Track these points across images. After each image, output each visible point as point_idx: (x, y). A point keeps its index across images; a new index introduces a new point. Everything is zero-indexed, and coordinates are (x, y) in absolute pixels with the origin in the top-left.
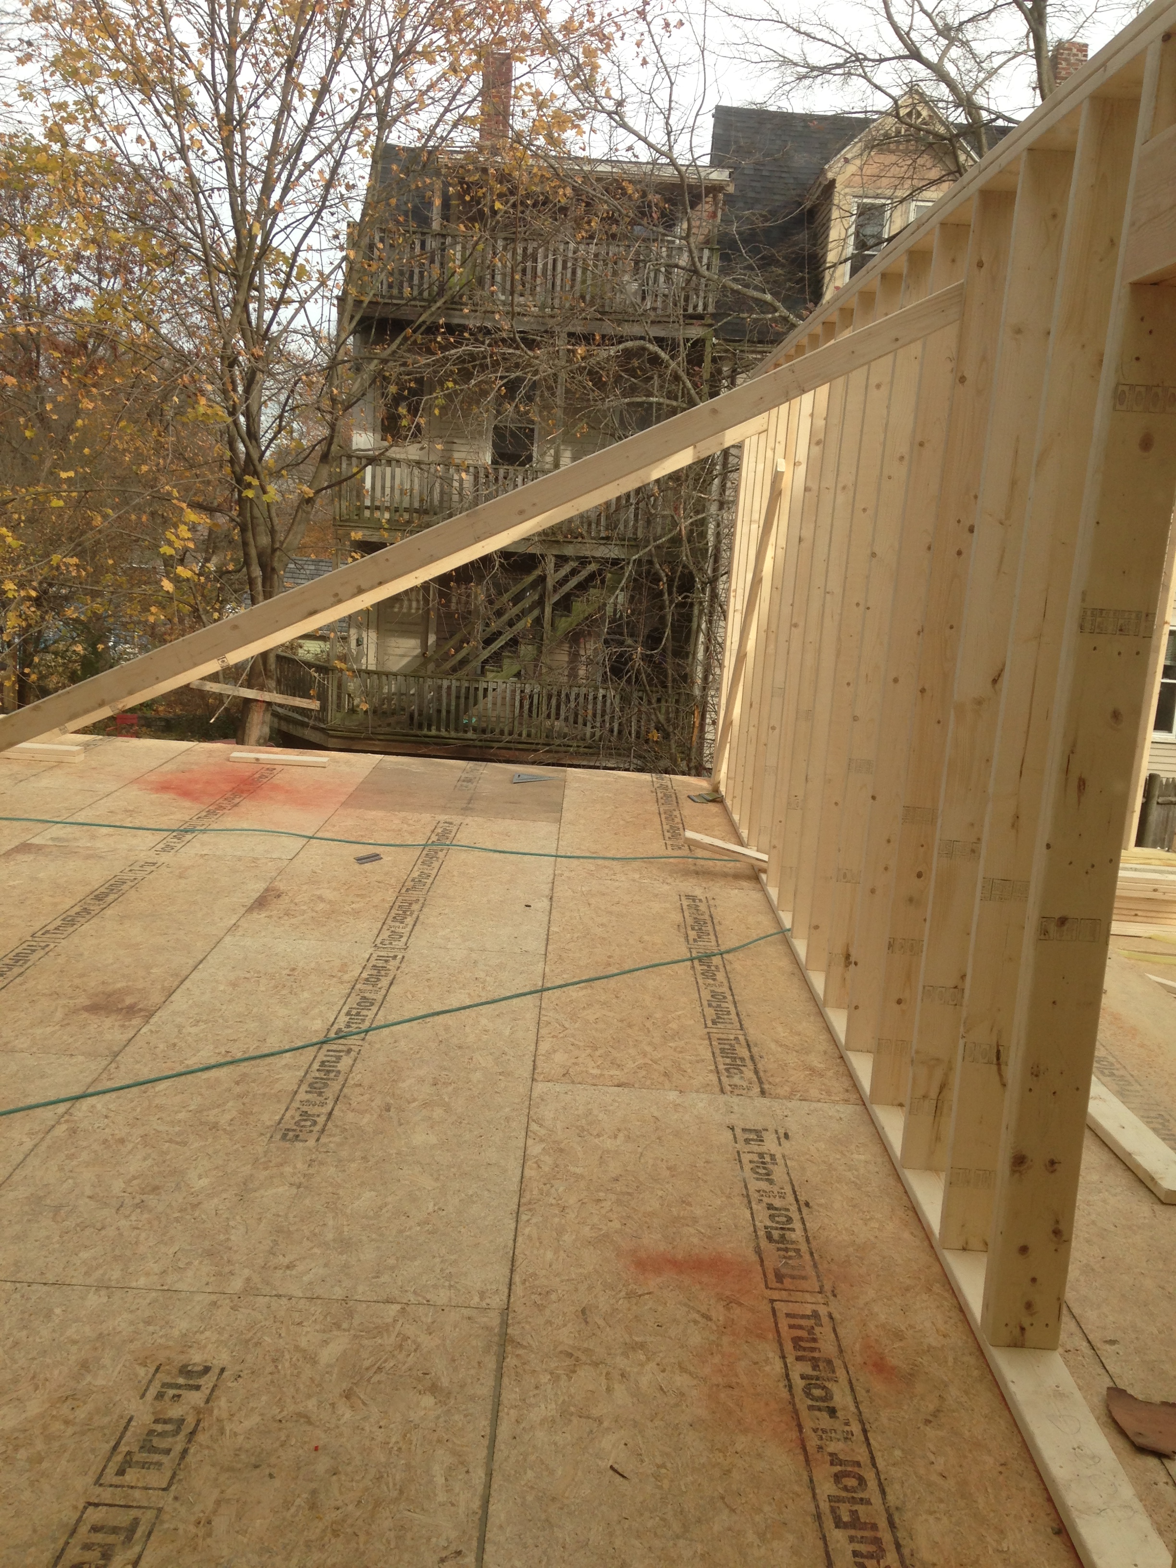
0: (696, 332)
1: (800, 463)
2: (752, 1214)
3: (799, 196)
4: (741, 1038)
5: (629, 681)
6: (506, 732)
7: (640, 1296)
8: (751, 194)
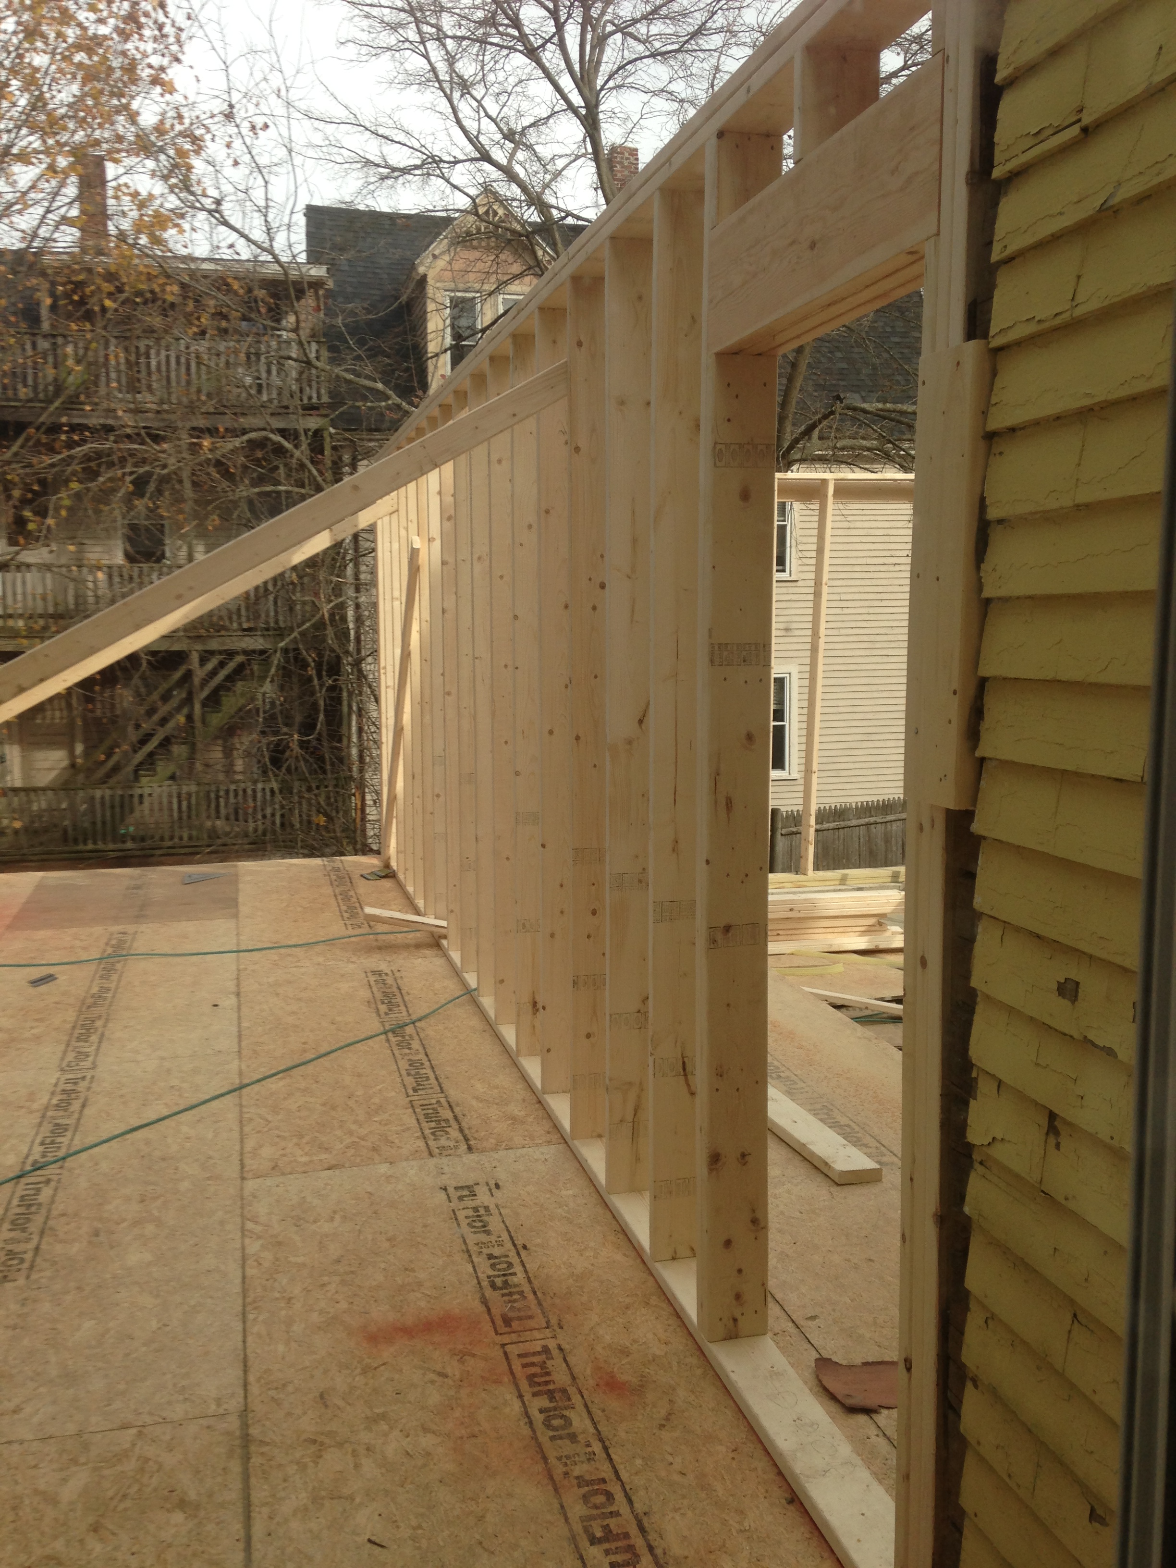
0: (313, 423)
1: (434, 539)
2: (474, 1267)
3: (395, 290)
4: (443, 1100)
5: (289, 770)
6: (167, 837)
7: (375, 1369)
8: (350, 290)
